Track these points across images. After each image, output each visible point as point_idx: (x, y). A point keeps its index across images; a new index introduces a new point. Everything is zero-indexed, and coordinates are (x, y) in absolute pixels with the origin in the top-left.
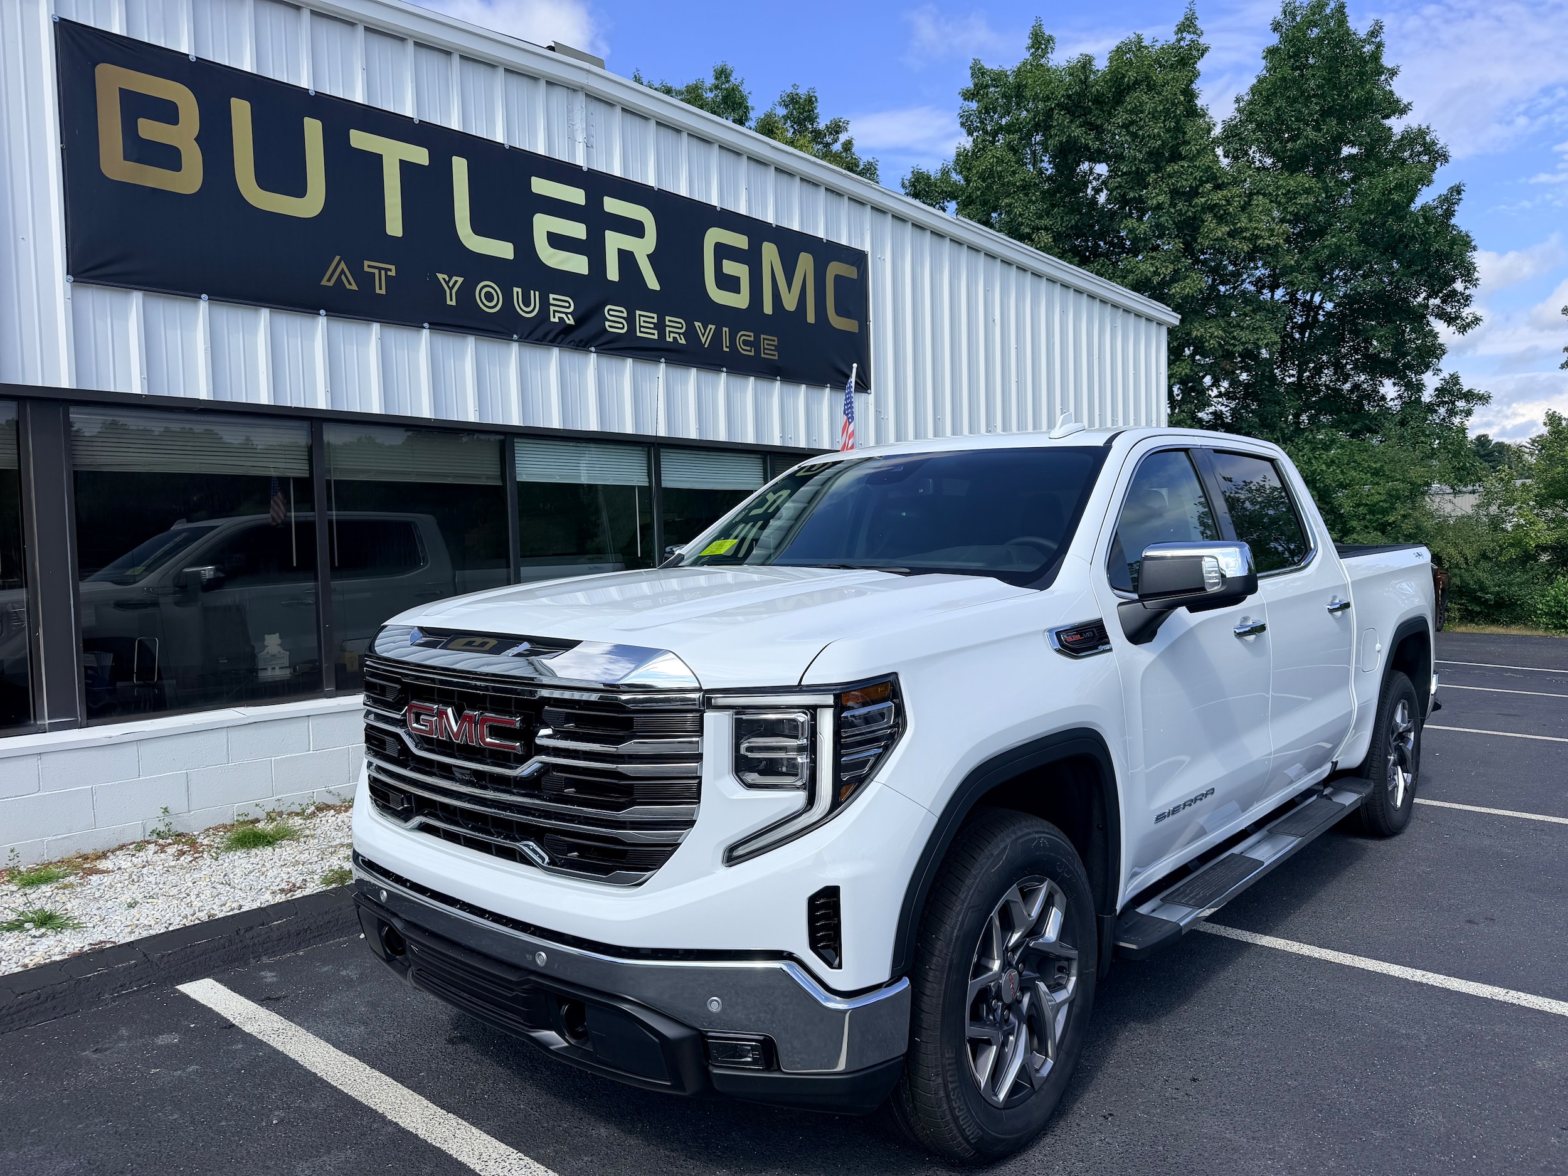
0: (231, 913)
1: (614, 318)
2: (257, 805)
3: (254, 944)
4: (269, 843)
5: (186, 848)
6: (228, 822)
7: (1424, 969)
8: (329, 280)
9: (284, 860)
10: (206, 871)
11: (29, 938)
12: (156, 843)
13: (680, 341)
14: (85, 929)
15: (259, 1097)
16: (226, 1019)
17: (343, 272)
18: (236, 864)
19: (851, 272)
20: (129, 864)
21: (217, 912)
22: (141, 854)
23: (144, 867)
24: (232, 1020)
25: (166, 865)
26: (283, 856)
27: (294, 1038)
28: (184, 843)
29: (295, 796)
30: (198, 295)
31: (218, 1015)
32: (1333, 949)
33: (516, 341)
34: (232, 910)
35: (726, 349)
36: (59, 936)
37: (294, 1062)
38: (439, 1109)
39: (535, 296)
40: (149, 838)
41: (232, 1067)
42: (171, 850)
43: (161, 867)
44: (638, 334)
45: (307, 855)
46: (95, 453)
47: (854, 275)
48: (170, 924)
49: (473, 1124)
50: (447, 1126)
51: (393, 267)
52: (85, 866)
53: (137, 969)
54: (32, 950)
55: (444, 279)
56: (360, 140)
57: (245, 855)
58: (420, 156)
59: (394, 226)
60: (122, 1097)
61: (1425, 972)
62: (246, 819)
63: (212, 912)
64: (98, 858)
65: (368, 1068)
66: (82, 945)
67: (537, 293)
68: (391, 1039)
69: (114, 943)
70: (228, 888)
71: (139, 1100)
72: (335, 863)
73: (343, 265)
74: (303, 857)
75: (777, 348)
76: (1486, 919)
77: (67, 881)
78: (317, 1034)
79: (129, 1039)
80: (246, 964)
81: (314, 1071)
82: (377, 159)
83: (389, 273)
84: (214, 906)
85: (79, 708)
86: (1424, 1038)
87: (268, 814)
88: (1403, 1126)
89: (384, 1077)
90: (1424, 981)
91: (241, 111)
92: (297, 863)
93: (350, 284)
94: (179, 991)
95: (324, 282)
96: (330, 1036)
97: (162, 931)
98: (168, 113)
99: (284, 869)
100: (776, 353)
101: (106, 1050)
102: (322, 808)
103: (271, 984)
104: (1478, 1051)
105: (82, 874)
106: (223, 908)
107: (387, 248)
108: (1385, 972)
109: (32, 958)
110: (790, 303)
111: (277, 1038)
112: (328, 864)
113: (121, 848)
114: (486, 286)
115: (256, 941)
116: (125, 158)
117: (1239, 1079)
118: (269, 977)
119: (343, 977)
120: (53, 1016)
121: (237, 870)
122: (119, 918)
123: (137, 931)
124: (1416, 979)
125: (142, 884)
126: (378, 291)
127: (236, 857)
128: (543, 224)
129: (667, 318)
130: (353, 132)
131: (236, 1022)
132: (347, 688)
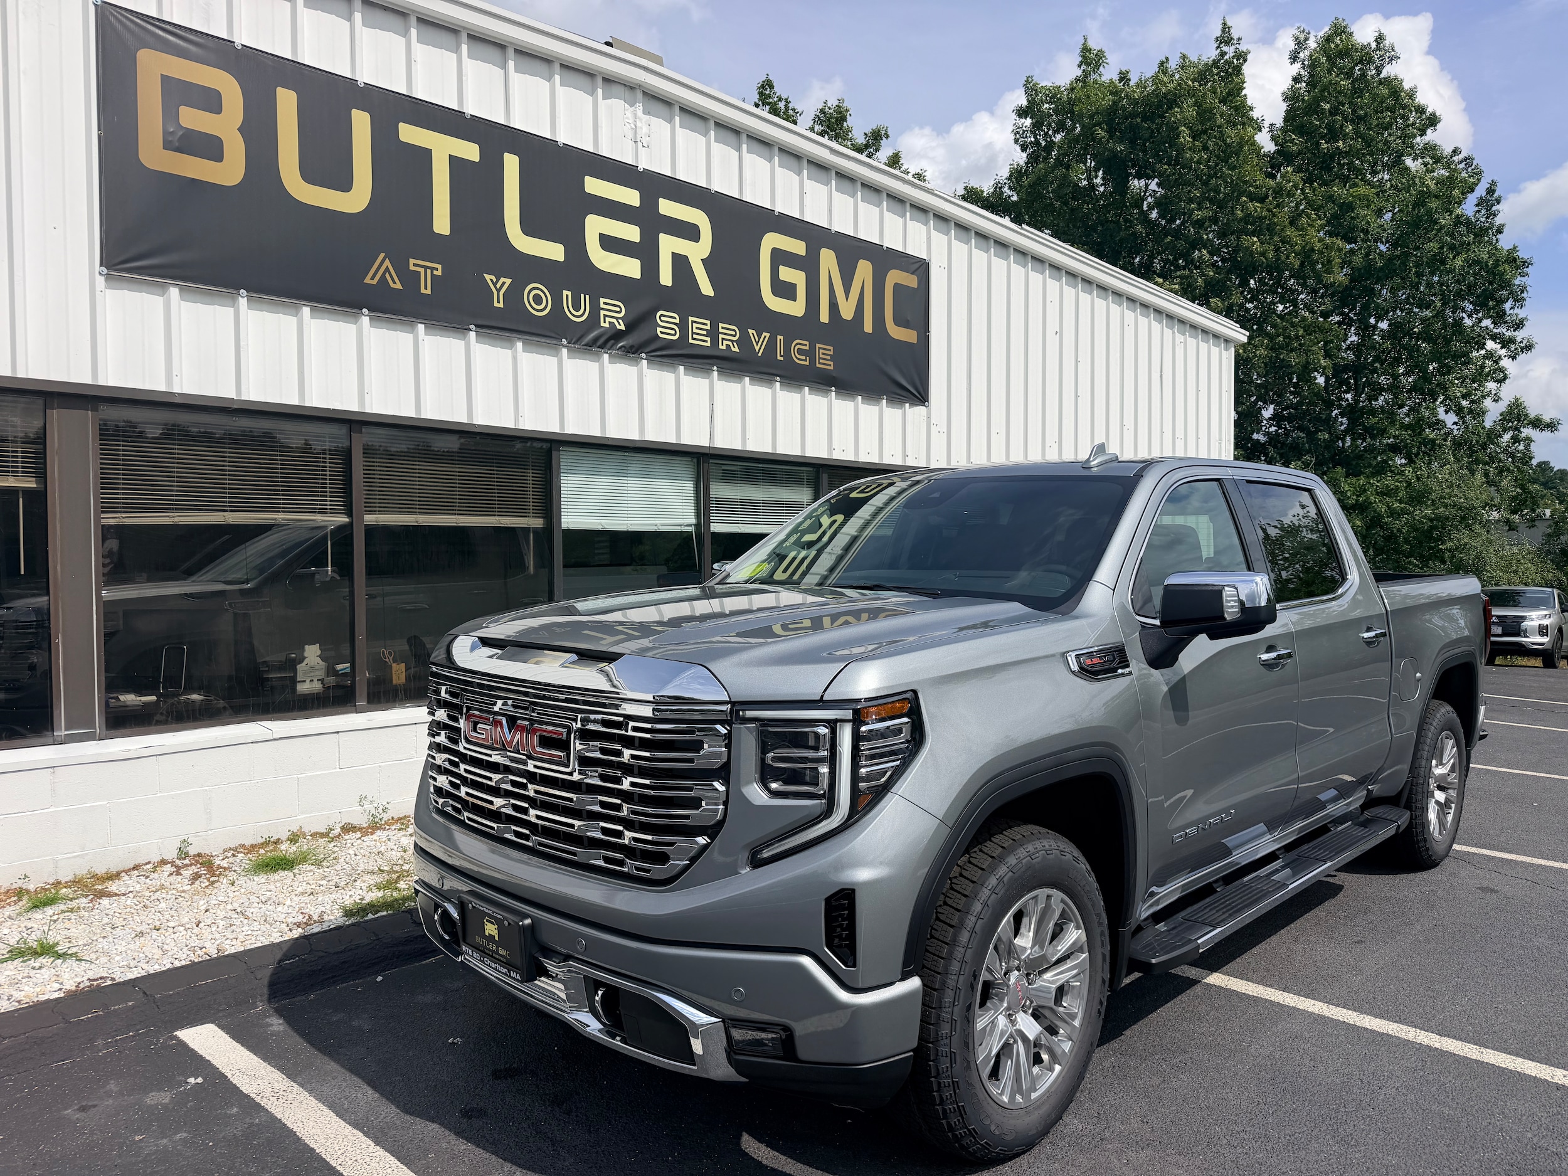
0: (243, 949)
1: (666, 324)
2: (280, 826)
4: (290, 868)
5: (202, 871)
6: (248, 843)
8: (373, 278)
9: (304, 887)
10: (221, 898)
11: (26, 970)
12: (173, 864)
13: (733, 349)
14: (85, 962)
16: (224, 1075)
17: (387, 269)
18: (253, 890)
19: (912, 281)
20: (142, 887)
21: (227, 947)
22: (156, 875)
23: (157, 890)
24: (229, 1076)
25: (180, 889)
26: (303, 884)
27: (295, 1104)
28: (201, 865)
29: (321, 816)
30: (236, 291)
31: (216, 1069)
33: (563, 346)
34: (244, 945)
35: (779, 358)
36: (58, 968)
37: (292, 1133)
39: (585, 300)
40: (166, 858)
41: (223, 1137)
42: (187, 873)
43: (175, 891)
44: (691, 341)
45: (328, 882)
47: (914, 284)
48: (176, 959)
51: (439, 267)
52: (97, 887)
53: (136, 1011)
55: (491, 280)
56: (409, 134)
57: (264, 880)
58: (470, 151)
59: (442, 224)
62: (268, 840)
63: (222, 947)
64: (111, 879)
65: (373, 1144)
66: (80, 981)
67: (587, 297)
69: (114, 979)
70: (242, 918)
72: (357, 893)
73: (387, 263)
74: (324, 884)
75: (833, 358)
77: (74, 904)
78: (320, 1098)
79: (117, 1095)
80: (253, 1008)
81: (312, 1146)
82: (428, 153)
83: (435, 272)
84: (225, 940)
85: (98, 719)
87: (291, 835)
91: (287, 102)
92: (317, 891)
93: (394, 283)
94: (177, 1038)
95: (368, 280)
96: (334, 1101)
97: (167, 967)
98: (211, 101)
99: (302, 897)
100: (832, 363)
101: (90, 1108)
102: (347, 829)
103: (277, 1034)
105: (91, 897)
106: (234, 942)
107: (432, 246)
109: (26, 994)
110: (847, 311)
111: (276, 1102)
112: (349, 894)
113: (136, 868)
114: (534, 289)
116: (165, 148)
118: (276, 1024)
122: (124, 949)
123: (141, 966)
126: (423, 291)
127: (255, 882)
128: (595, 226)
129: (721, 325)
130: (402, 126)
131: (234, 1080)
132: (379, 702)
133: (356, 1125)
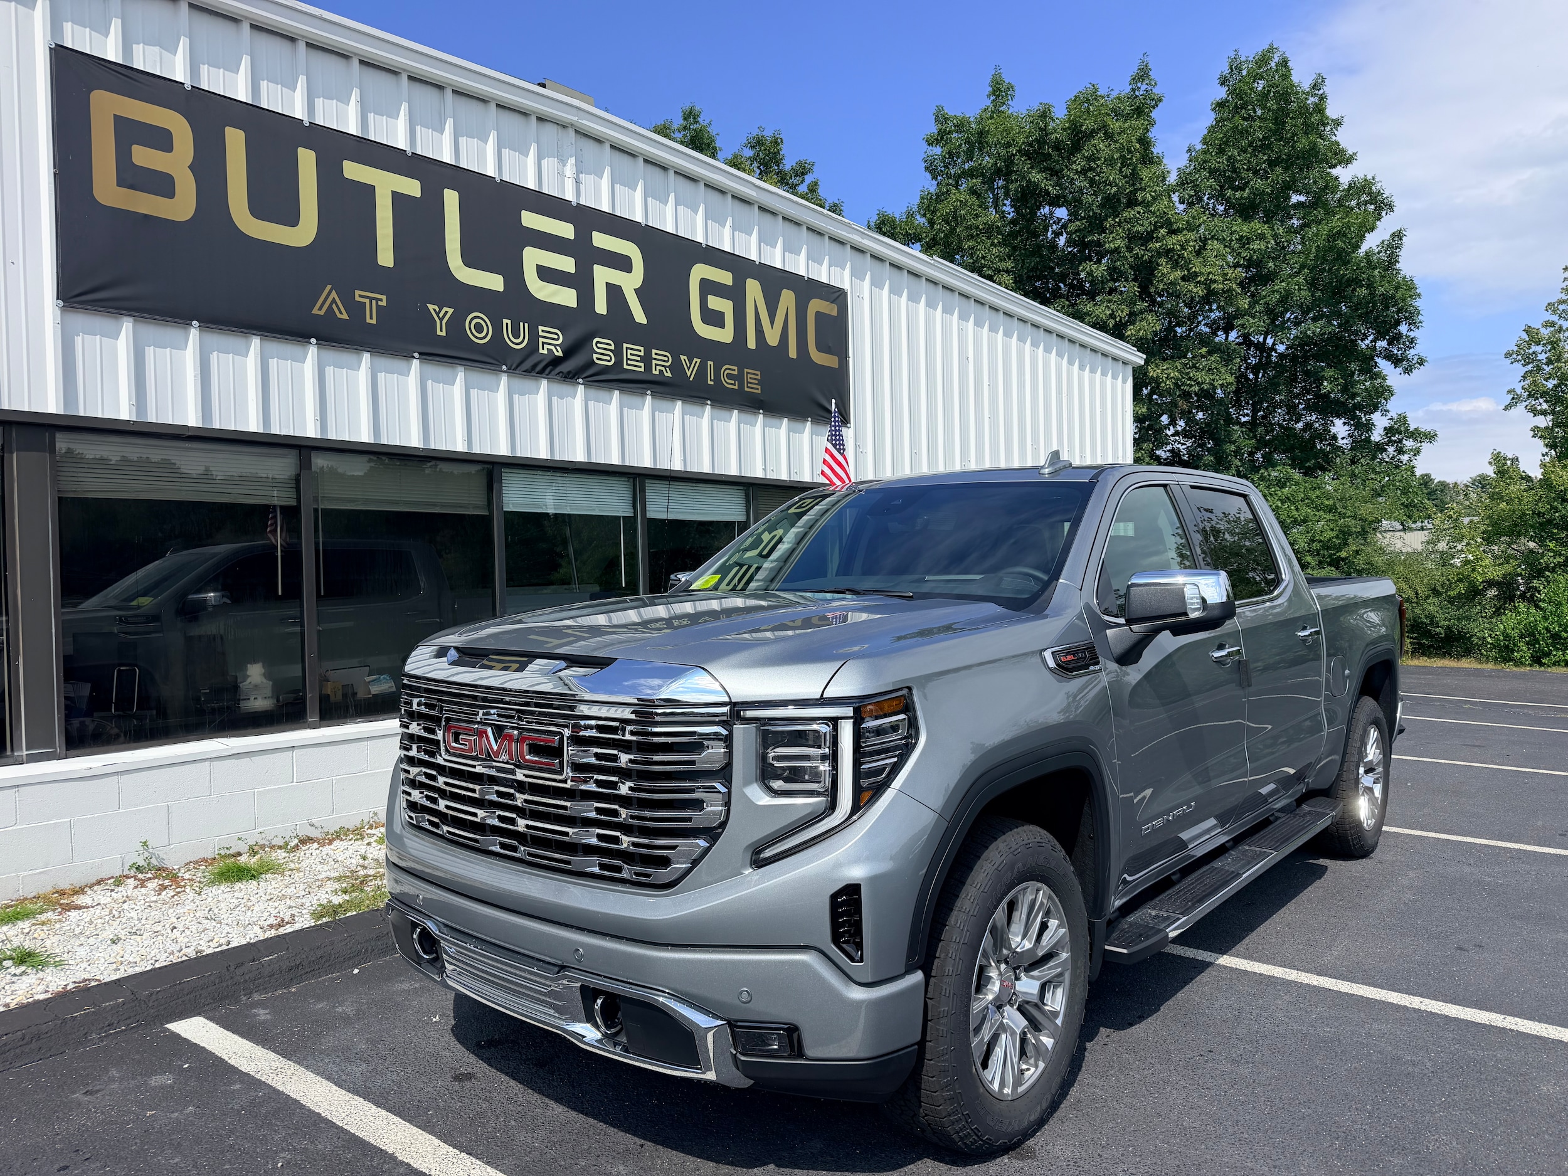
0: (219, 949)
1: (602, 350)
2: (239, 839)
3: (246, 981)
4: (253, 877)
5: (167, 883)
6: (210, 856)
7: (1421, 996)
8: (320, 309)
9: (270, 894)
10: (190, 906)
11: (9, 977)
12: (135, 877)
13: (666, 374)
14: (67, 967)
15: (262, 1139)
16: (220, 1058)
17: (334, 301)
18: (220, 898)
19: (832, 310)
20: (109, 900)
21: (205, 948)
22: (120, 889)
23: (125, 902)
24: (227, 1059)
25: (148, 900)
26: (269, 891)
27: (295, 1077)
28: (165, 878)
29: (278, 828)
30: (188, 322)
31: (212, 1054)
32: (1331, 976)
33: (505, 372)
34: (220, 945)
35: (710, 382)
36: (41, 975)
37: (296, 1102)
38: (451, 1149)
39: (524, 328)
40: (128, 872)
41: (231, 1108)
42: (153, 885)
43: (143, 902)
44: (625, 367)
45: (293, 889)
46: (80, 479)
47: (835, 313)
48: (156, 961)
49: (487, 1163)
50: (461, 1166)
51: (384, 297)
52: (62, 901)
53: (125, 1007)
54: (13, 989)
55: (434, 310)
56: (353, 171)
57: (229, 889)
58: (412, 187)
59: (386, 257)
60: (118, 1141)
61: (1422, 999)
62: (228, 852)
63: (200, 948)
64: (75, 893)
65: (374, 1107)
66: (65, 983)
67: (526, 325)
68: (395, 1077)
69: (99, 980)
70: (214, 923)
71: (136, 1143)
72: (323, 897)
73: (334, 294)
74: (289, 891)
75: (760, 382)
76: (1475, 946)
77: (43, 917)
78: (317, 1072)
79: (121, 1080)
80: (237, 1001)
81: (317, 1111)
82: (371, 189)
83: (380, 303)
84: (201, 942)
85: (59, 739)
86: (1429, 1064)
87: (251, 847)
88: (1419, 1152)
89: (391, 1116)
90: (1423, 1008)
91: (235, 141)
92: (284, 897)
93: (341, 313)
94: (169, 1030)
95: (315, 311)
96: (331, 1074)
97: (148, 968)
98: (162, 140)
99: (270, 903)
100: (759, 387)
101: (97, 1092)
102: (305, 841)
103: (264, 1022)
104: (1483, 1077)
105: (60, 910)
106: (211, 943)
107: (377, 278)
108: (1383, 999)
109: (13, 997)
110: (772, 338)
111: (275, 1078)
112: (316, 898)
113: (99, 883)
114: (475, 317)
115: (247, 978)
116: (120, 183)
117: (1254, 1108)
118: (263, 1014)
119: (340, 1013)
120: (38, 1057)
121: (222, 905)
122: (102, 955)
123: (122, 968)
124: (1414, 1006)
125: (124, 920)
126: (368, 321)
127: (220, 891)
128: (533, 257)
129: (654, 351)
130: (346, 163)
131: (232, 1062)
132: (331, 718)
133: (355, 1092)
